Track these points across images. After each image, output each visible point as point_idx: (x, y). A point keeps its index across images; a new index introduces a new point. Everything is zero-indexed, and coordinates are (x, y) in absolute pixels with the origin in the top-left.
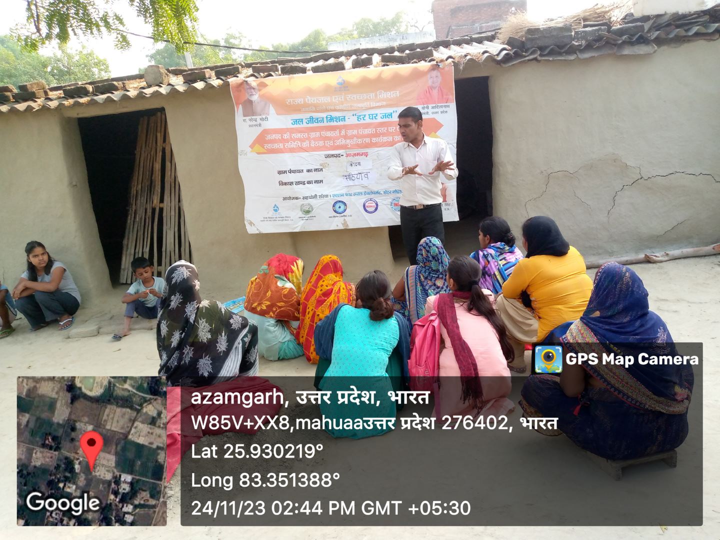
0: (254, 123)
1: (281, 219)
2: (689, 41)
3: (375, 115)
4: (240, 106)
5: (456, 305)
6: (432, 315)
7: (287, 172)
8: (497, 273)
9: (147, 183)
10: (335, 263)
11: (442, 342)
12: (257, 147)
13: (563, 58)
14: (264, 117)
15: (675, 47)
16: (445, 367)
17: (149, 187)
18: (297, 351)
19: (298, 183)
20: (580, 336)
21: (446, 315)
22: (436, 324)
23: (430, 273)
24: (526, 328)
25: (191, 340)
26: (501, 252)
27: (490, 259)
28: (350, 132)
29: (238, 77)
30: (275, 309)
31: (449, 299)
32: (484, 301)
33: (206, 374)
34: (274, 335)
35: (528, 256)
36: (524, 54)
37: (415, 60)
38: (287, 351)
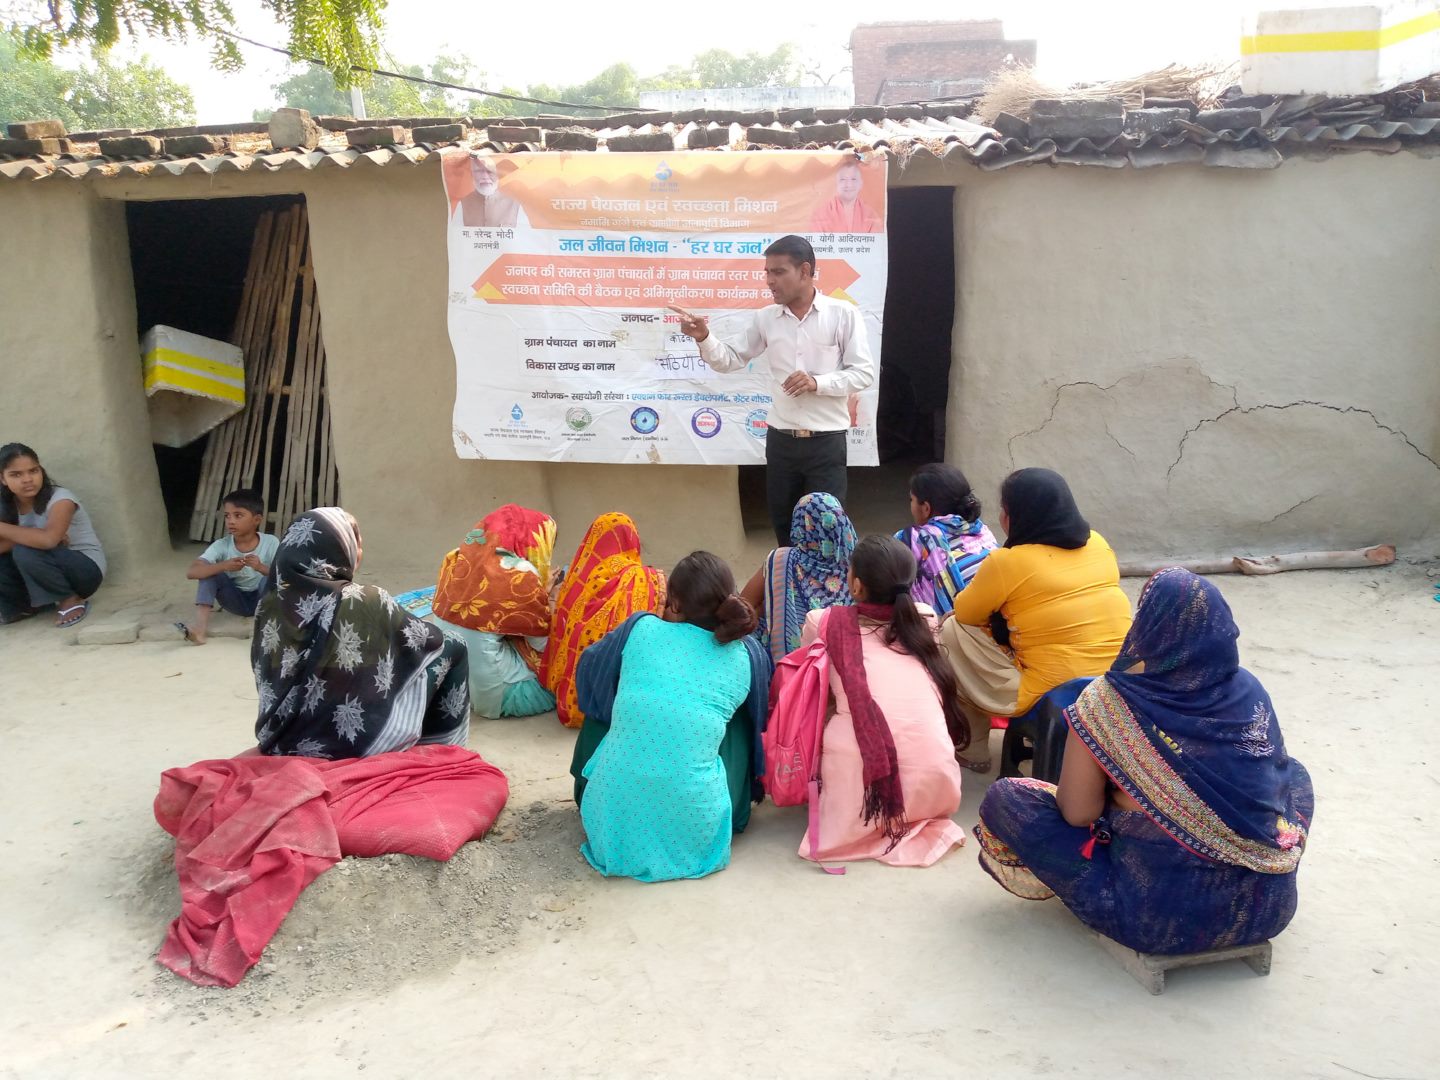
0: (485, 240)
1: (525, 434)
2: (1343, 151)
3: (728, 245)
4: (460, 205)
5: (863, 630)
6: (816, 646)
7: (545, 342)
8: (944, 574)
9: (262, 344)
10: (623, 531)
11: (831, 700)
12: (488, 289)
13: (1101, 163)
14: (505, 230)
15: (1317, 161)
16: (833, 752)
17: (264, 352)
18: (541, 704)
19: (565, 366)
20: (1103, 710)
21: (842, 649)
22: (821, 664)
23: (815, 564)
24: (997, 686)
25: (322, 664)
26: (954, 533)
27: (932, 545)
28: (677, 274)
29: (458, 146)
30: (496, 615)
31: (850, 618)
32: (916, 626)
33: (352, 736)
34: (495, 667)
35: (1009, 545)
36: (1026, 148)
37: (813, 143)
38: (518, 701)
